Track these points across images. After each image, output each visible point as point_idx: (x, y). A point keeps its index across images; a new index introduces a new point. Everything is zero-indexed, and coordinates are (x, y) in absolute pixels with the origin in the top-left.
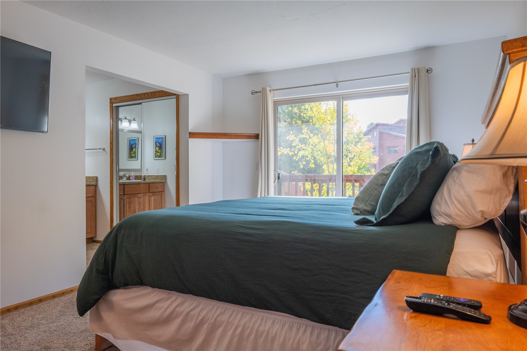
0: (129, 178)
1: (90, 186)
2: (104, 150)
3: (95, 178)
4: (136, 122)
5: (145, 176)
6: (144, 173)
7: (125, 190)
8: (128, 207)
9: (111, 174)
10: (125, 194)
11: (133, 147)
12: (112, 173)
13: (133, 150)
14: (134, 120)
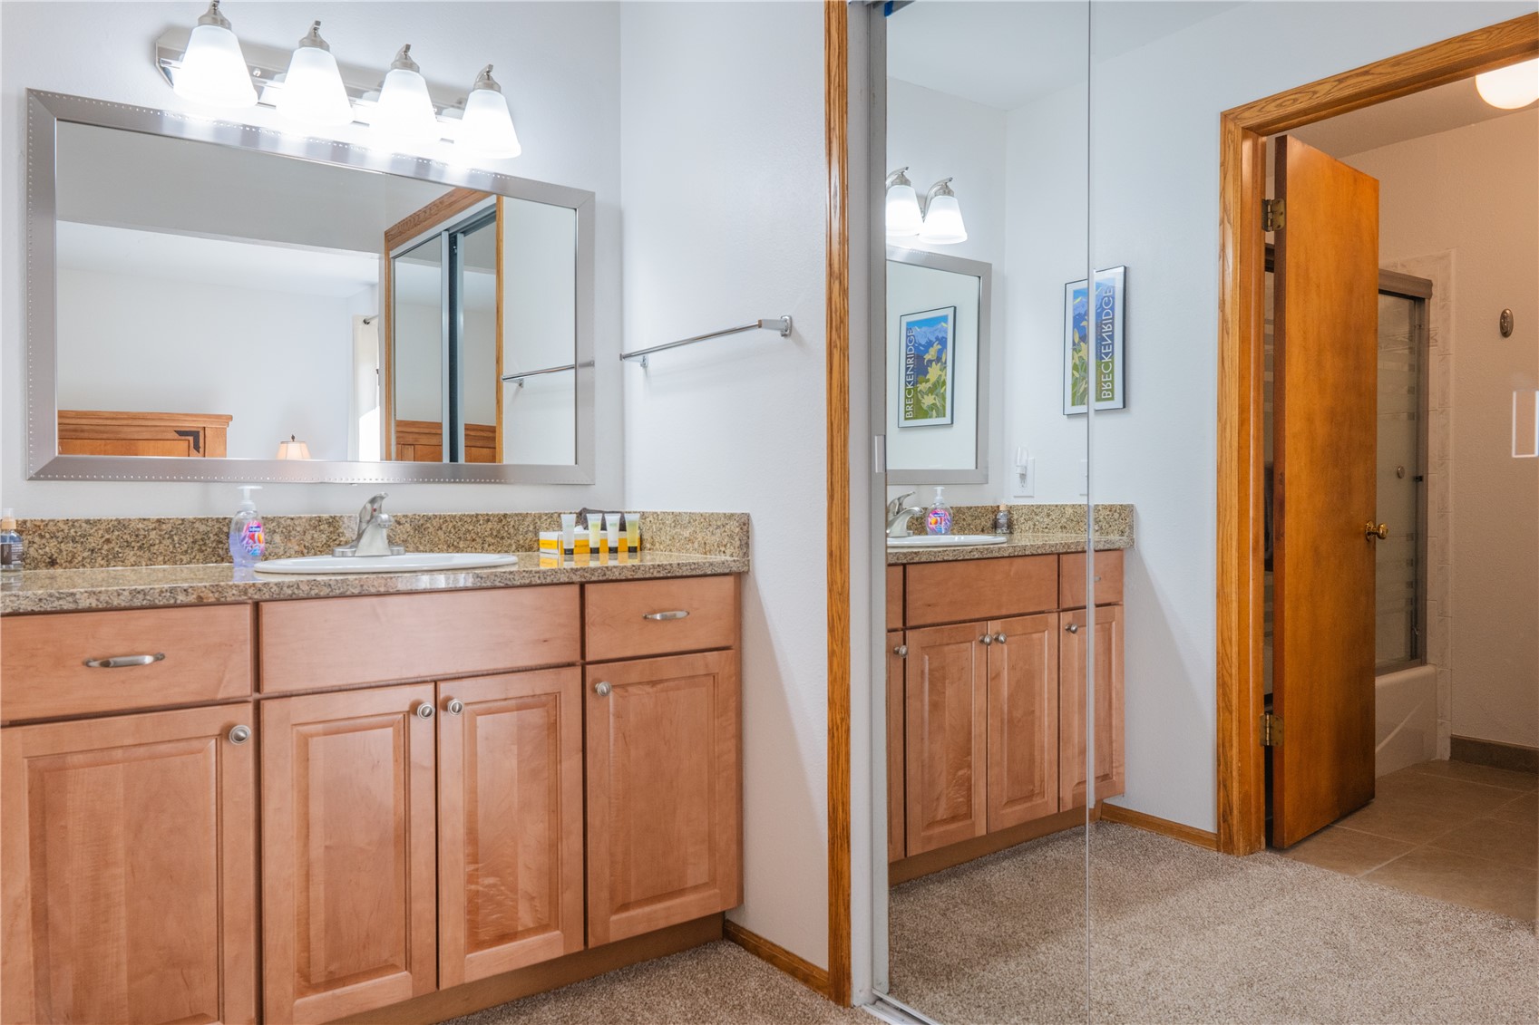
0: (918, 525)
1: (705, 575)
2: (787, 331)
3: (733, 526)
4: (953, 201)
5: (1010, 510)
6: (1008, 494)
7: (910, 598)
8: (927, 708)
9: (831, 497)
10: (910, 623)
11: (927, 357)
12: (837, 488)
13: (926, 373)
14: (946, 190)
